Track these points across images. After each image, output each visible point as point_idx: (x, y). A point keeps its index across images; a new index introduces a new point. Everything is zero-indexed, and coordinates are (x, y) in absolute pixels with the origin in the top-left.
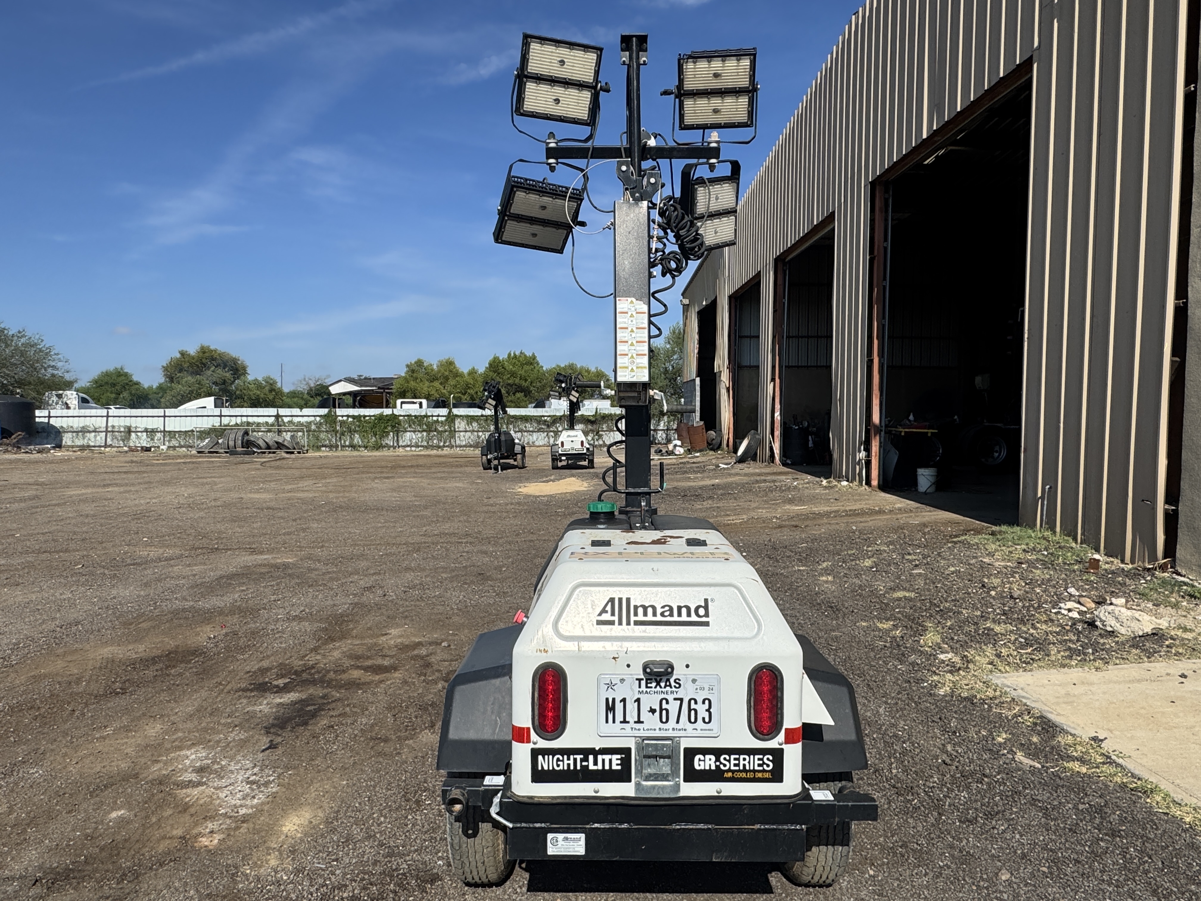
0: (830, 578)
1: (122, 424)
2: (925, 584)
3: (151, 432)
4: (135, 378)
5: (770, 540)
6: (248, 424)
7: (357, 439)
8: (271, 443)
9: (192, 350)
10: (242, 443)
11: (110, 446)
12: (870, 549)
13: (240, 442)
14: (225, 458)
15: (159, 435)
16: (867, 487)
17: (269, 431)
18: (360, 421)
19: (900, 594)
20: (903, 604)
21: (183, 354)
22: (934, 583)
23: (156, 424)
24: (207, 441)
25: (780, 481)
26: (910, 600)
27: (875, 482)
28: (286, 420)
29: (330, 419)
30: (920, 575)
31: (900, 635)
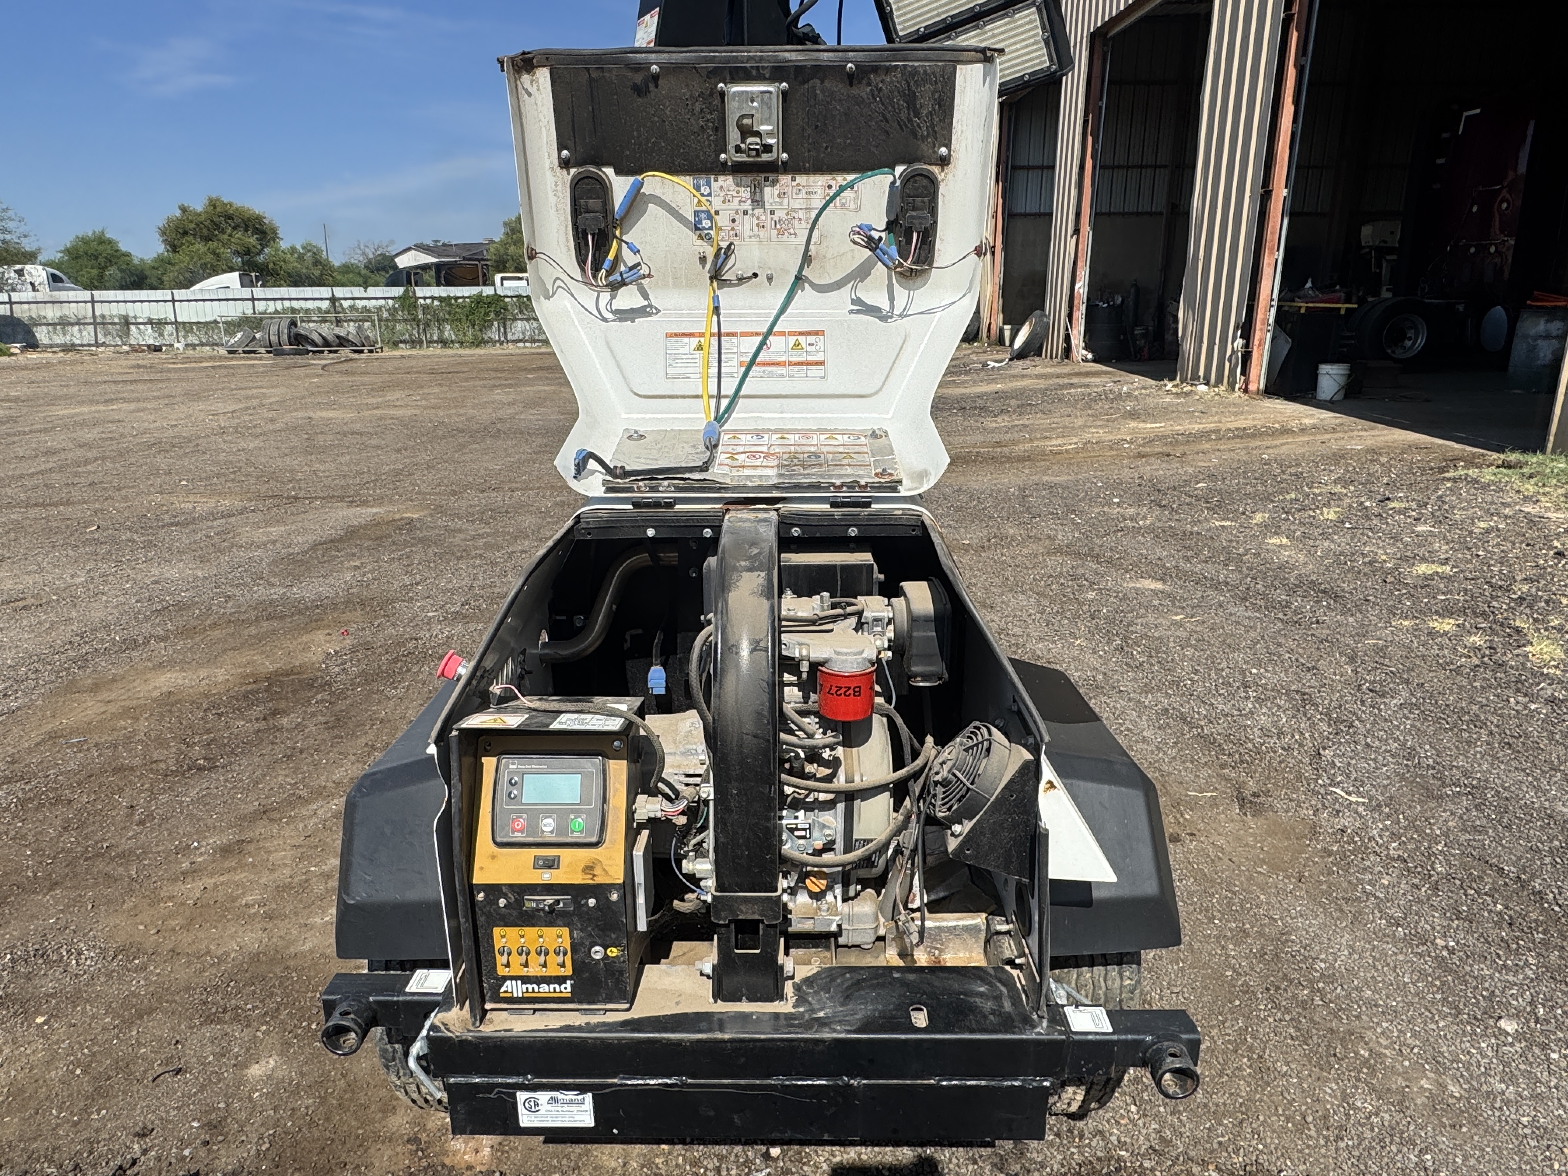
0: (1284, 541)
1: (115, 313)
2: (1454, 550)
3: (158, 324)
4: (123, 247)
5: (1141, 478)
6: (293, 310)
7: (448, 332)
8: (330, 338)
9: (199, 206)
10: (289, 337)
11: (104, 344)
13: (285, 337)
14: (269, 360)
15: (169, 328)
16: (1242, 393)
17: (324, 321)
18: (451, 305)
19: (1423, 569)
20: (1442, 586)
21: (184, 210)
22: (1468, 549)
23: (165, 312)
24: (239, 335)
26: (1447, 578)
27: (1257, 385)
28: (346, 304)
29: (408, 302)
30: (1432, 534)
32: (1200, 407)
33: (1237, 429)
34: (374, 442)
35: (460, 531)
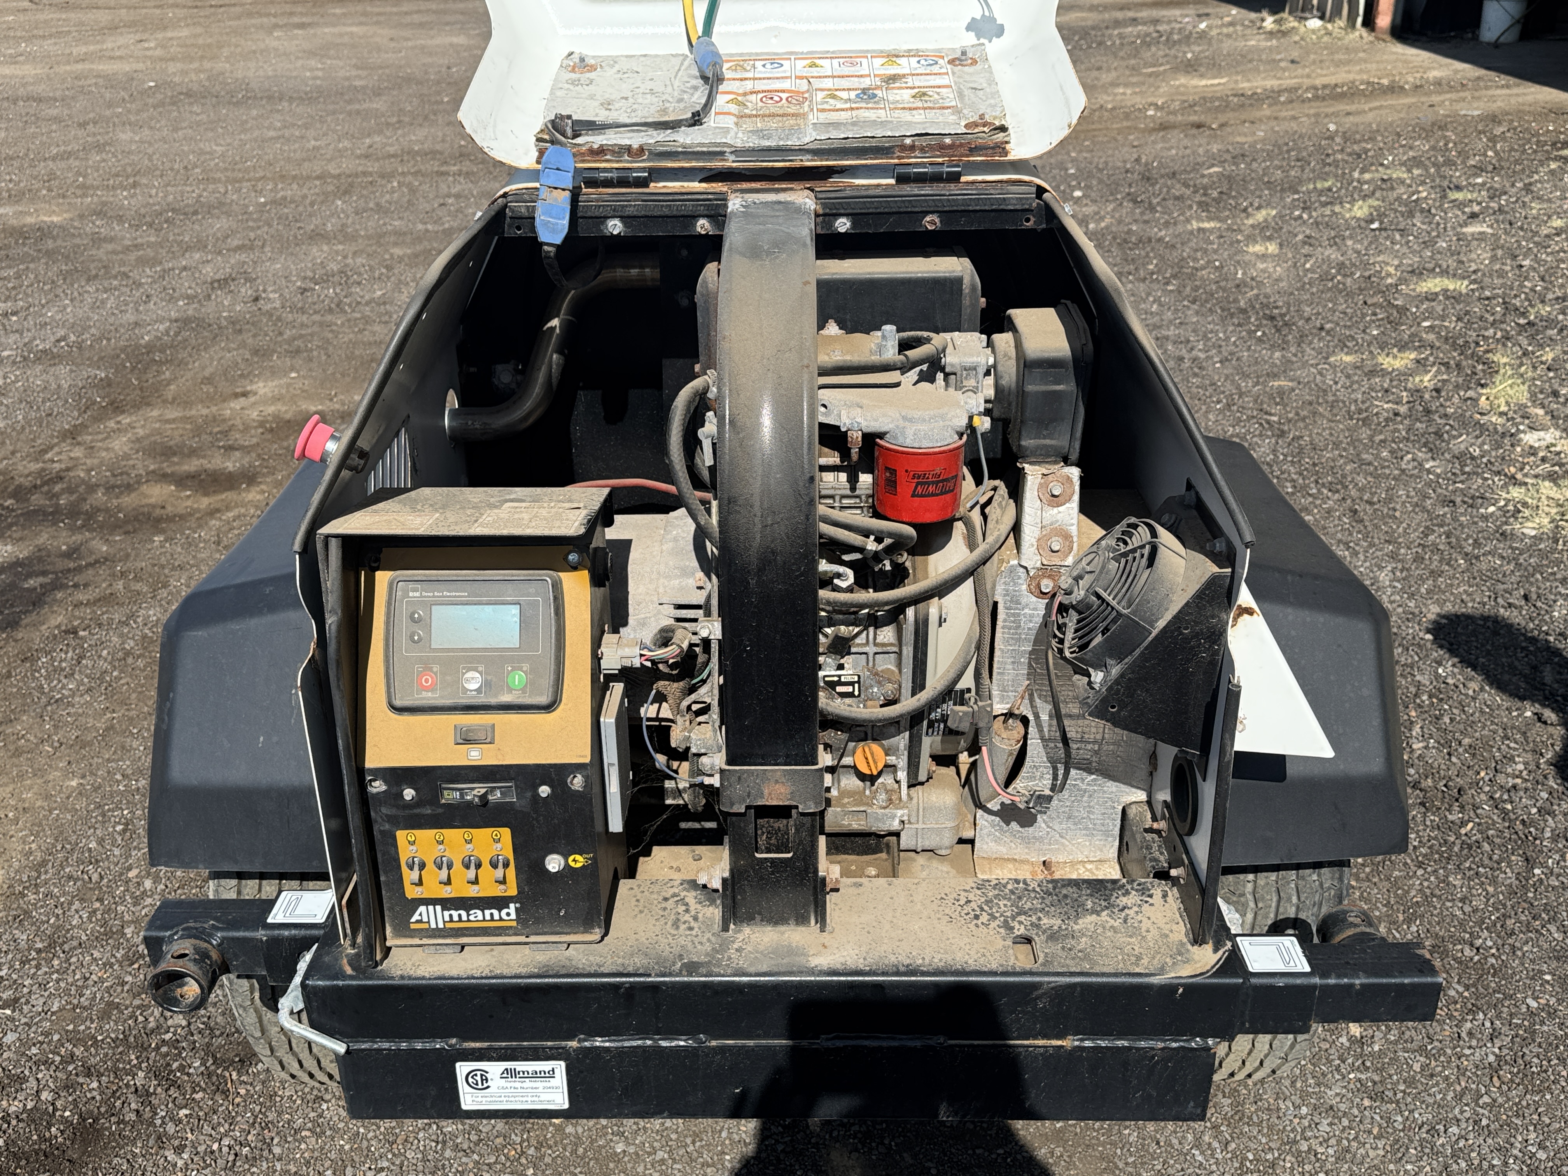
0: (1272, 248)
2: (1494, 259)
5: (1138, 160)
12: (1367, 176)
16: (1364, 32)
19: (1433, 284)
20: (1439, 309)
22: (1514, 257)
25: (1169, 22)
26: (1454, 298)
27: (1384, 20)
30: (1481, 237)
31: (1431, 386)
32: (1295, 54)
33: (1325, 87)
34: (54, 112)
35: (112, 240)
